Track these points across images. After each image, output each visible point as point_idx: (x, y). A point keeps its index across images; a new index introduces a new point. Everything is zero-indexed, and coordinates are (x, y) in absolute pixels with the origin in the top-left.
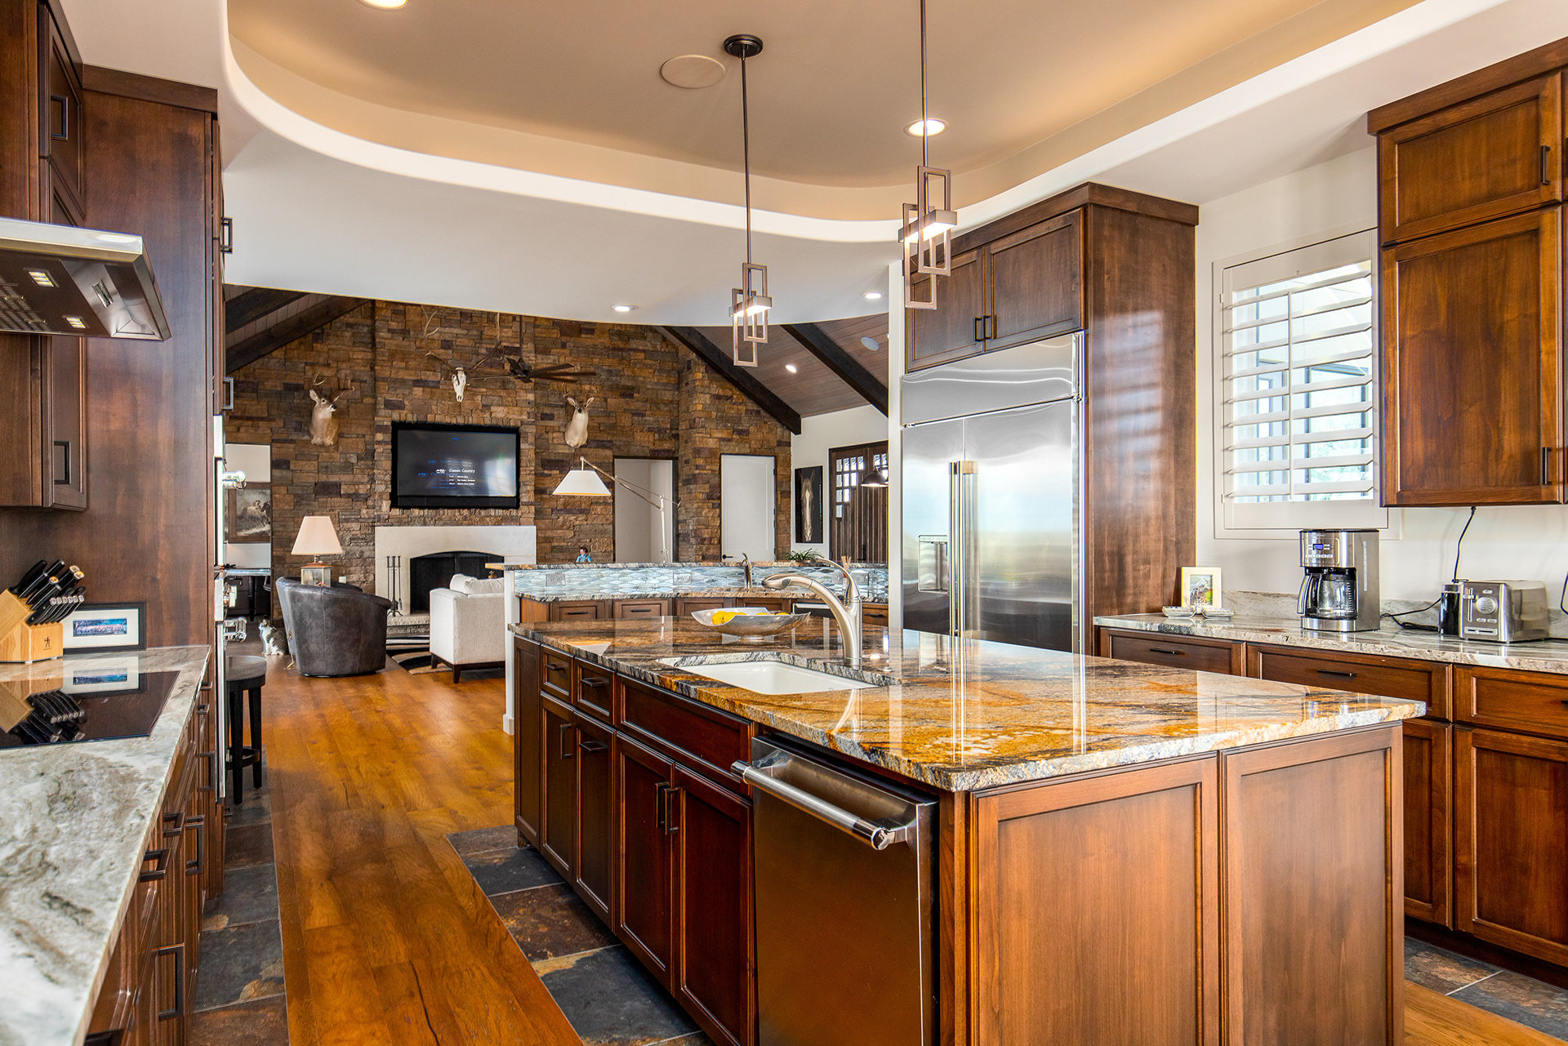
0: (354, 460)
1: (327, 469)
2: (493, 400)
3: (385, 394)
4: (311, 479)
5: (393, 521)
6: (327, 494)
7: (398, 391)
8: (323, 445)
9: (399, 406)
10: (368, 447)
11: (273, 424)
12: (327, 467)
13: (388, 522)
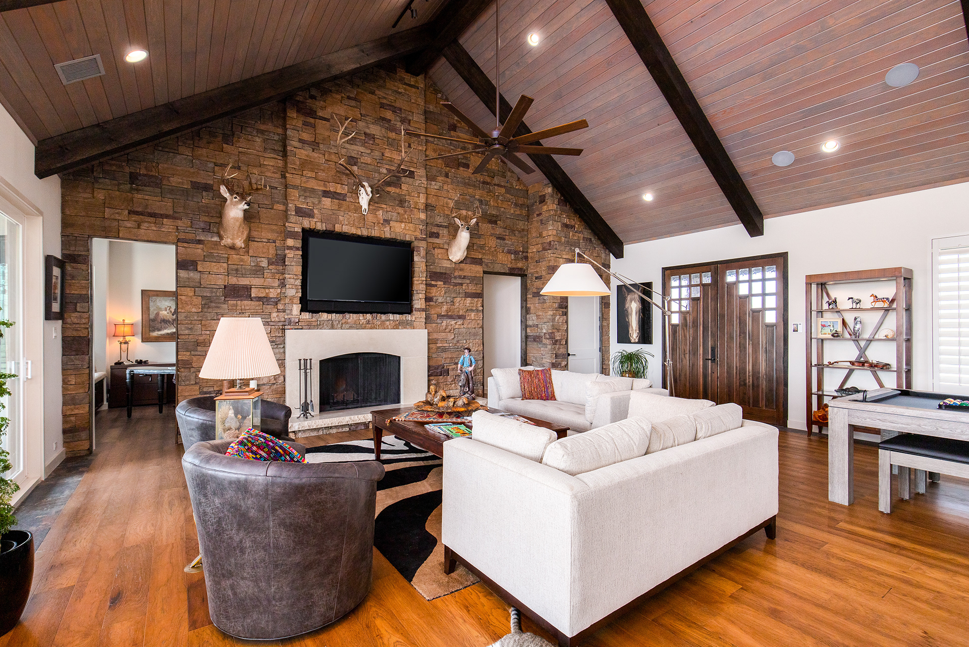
0: (264, 263)
1: (237, 272)
2: (392, 216)
3: (296, 200)
4: (221, 281)
5: (303, 324)
6: (238, 297)
7: (309, 200)
8: (233, 247)
9: (309, 214)
10: (279, 252)
11: (179, 223)
12: (237, 270)
13: (298, 325)
